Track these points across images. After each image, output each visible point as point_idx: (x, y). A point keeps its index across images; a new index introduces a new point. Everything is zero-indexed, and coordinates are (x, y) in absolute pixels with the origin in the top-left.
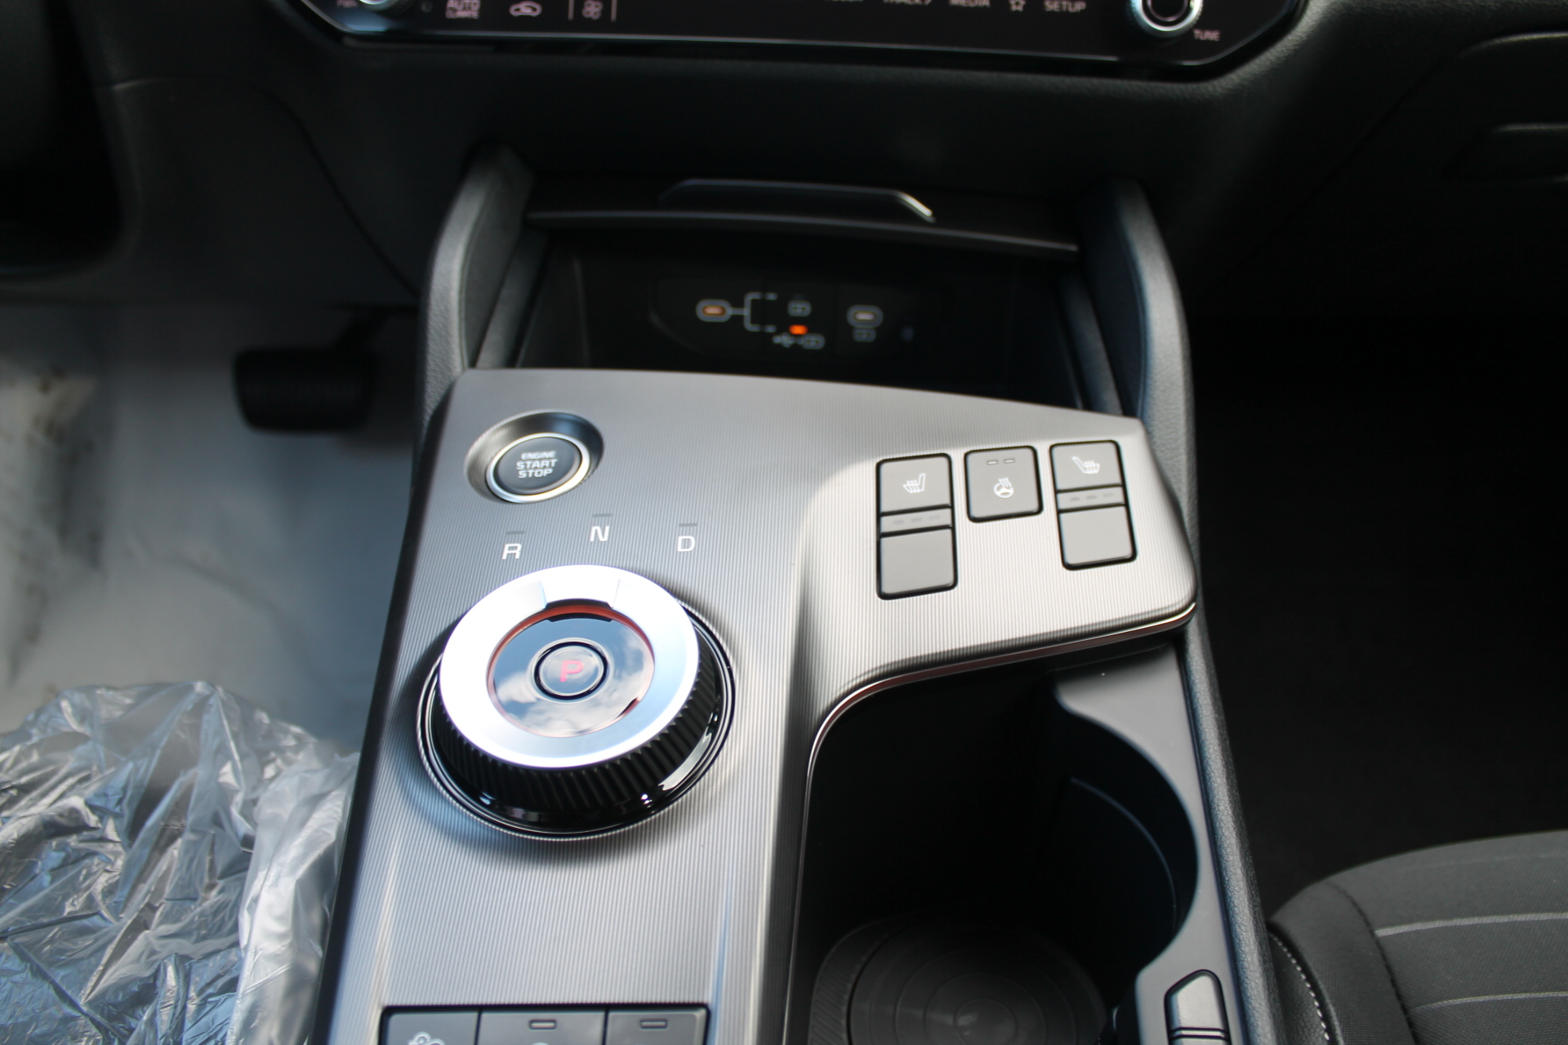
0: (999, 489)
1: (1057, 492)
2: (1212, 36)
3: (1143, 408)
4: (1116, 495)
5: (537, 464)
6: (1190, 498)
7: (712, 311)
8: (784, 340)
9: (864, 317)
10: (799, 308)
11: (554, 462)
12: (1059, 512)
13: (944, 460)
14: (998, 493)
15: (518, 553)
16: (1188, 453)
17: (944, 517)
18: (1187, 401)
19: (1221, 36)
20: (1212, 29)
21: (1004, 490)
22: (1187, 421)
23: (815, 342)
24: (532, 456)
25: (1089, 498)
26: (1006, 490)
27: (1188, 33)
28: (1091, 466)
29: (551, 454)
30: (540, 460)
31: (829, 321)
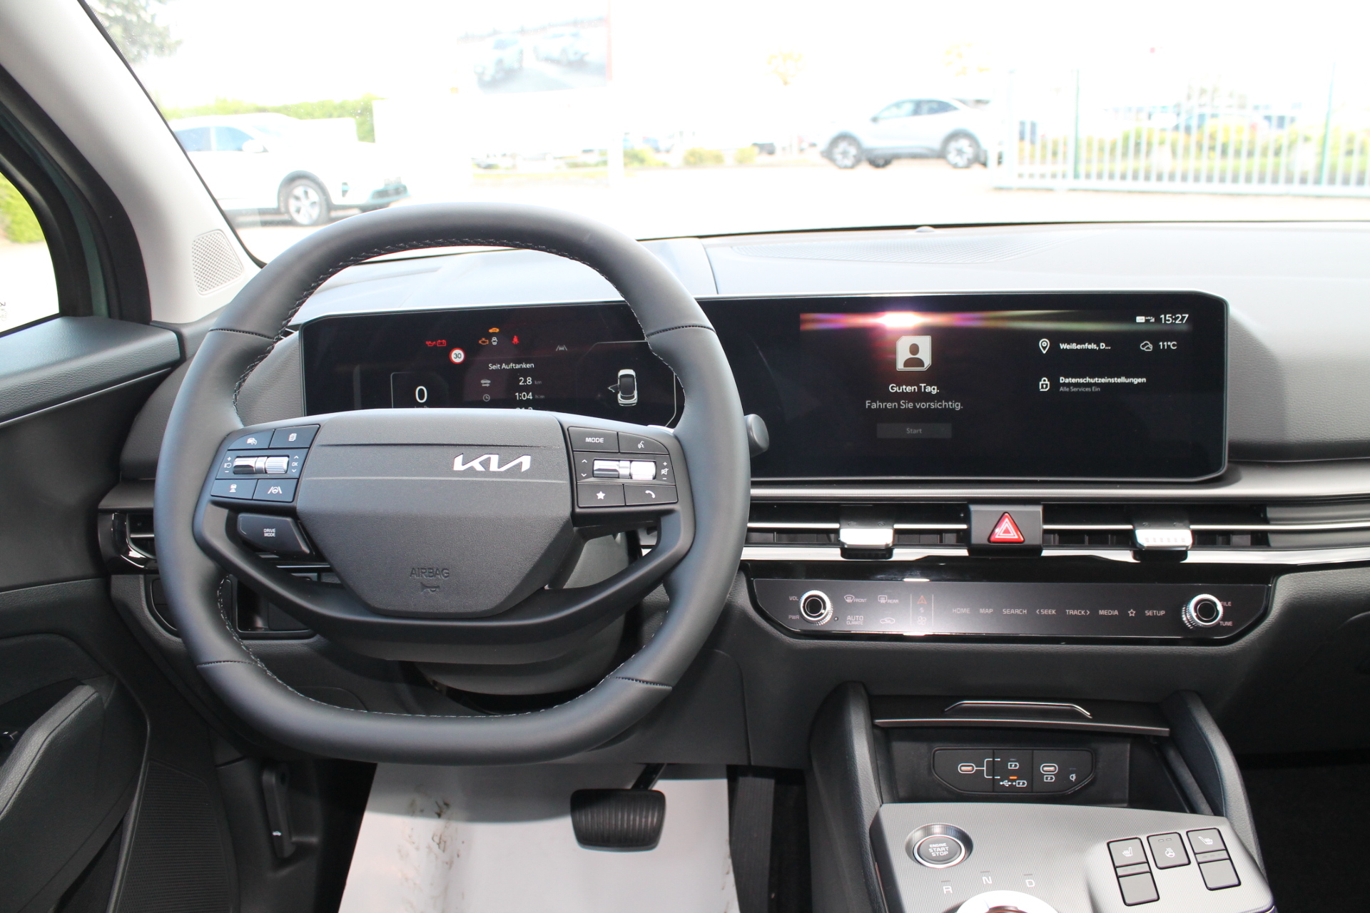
0: (1168, 853)
1: (1195, 854)
2: (1229, 624)
3: (1226, 811)
4: (1224, 855)
5: (938, 849)
6: (1258, 855)
7: (966, 768)
8: (1006, 783)
9: (1049, 771)
10: (1013, 765)
11: (947, 848)
12: (1199, 864)
13: (1137, 841)
14: (1168, 855)
15: (950, 890)
16: (1253, 833)
17: (1145, 868)
18: (1247, 806)
19: (1233, 623)
20: (1228, 621)
21: (1170, 854)
22: (1249, 817)
23: (1022, 784)
24: (934, 845)
25: (1211, 856)
26: (1171, 853)
27: (1218, 624)
28: (1209, 841)
29: (944, 844)
30: (940, 847)
31: (1030, 772)
